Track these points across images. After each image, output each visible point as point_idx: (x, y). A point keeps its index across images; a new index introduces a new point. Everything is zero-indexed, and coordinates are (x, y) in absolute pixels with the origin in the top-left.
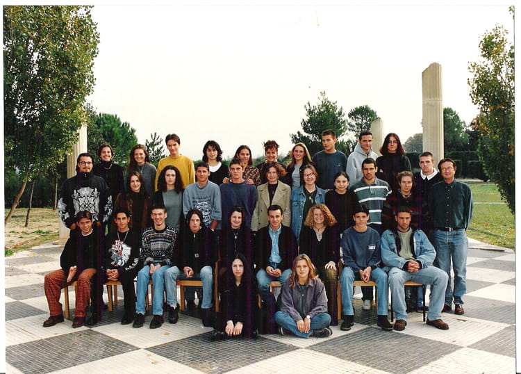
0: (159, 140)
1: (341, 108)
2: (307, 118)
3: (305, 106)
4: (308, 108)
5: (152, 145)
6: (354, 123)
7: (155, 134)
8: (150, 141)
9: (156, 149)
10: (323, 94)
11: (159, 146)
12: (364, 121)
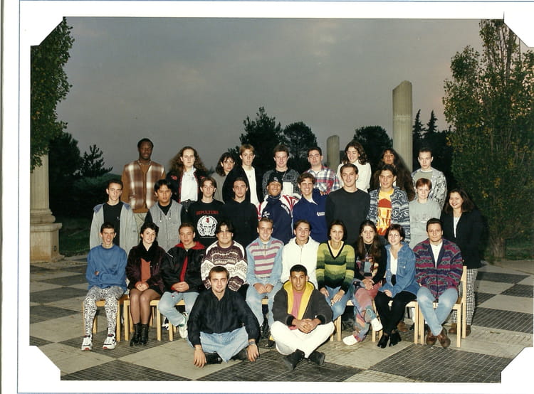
0: (98, 153)
1: (280, 124)
2: (245, 133)
3: (245, 122)
4: (247, 123)
5: (91, 158)
6: (289, 139)
7: (95, 146)
8: (89, 153)
9: (95, 162)
10: (262, 110)
11: (98, 159)
12: (299, 138)
